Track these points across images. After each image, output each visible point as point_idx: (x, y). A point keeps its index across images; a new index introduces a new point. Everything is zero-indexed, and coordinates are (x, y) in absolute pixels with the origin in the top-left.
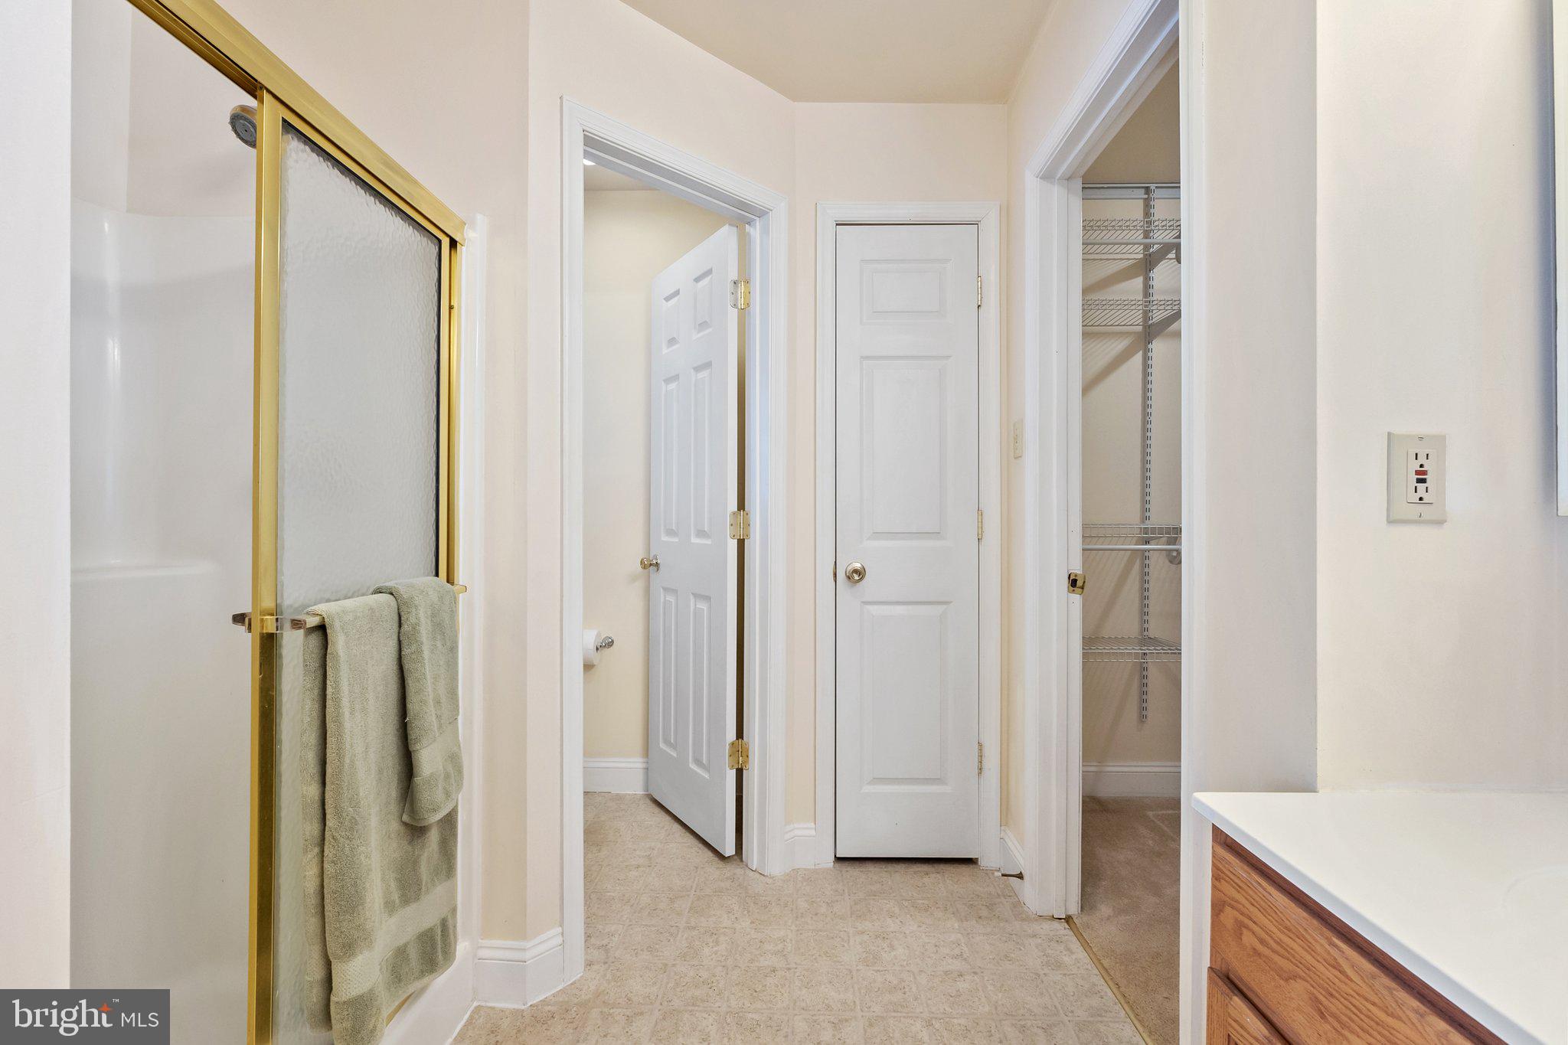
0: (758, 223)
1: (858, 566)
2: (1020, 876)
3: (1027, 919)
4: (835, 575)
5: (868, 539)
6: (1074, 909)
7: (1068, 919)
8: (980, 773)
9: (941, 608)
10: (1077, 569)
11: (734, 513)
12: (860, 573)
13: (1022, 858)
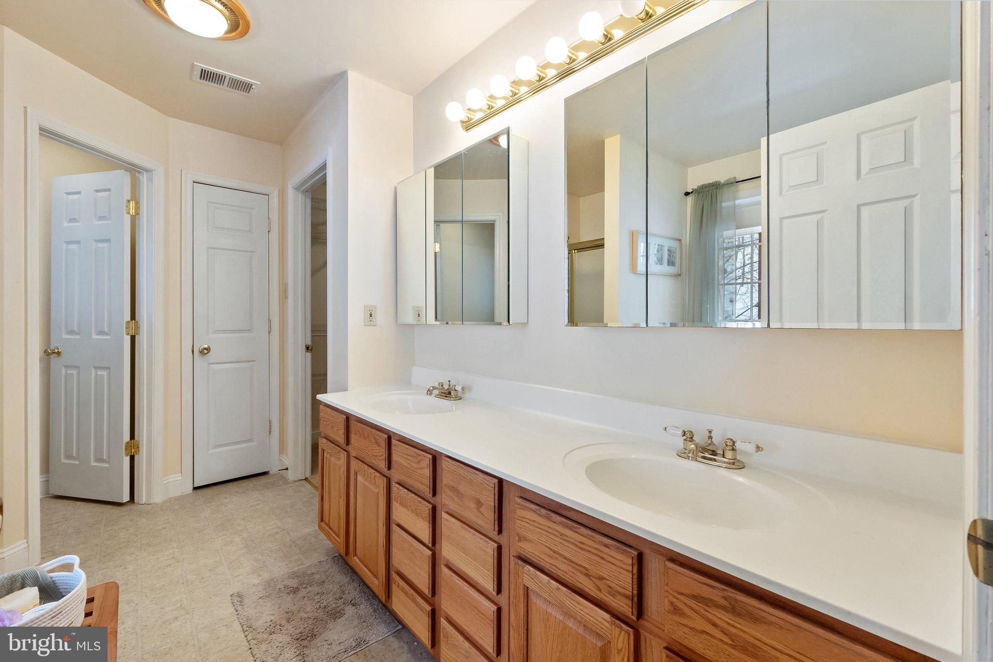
0: (145, 174)
1: (206, 346)
2: (287, 469)
3: (290, 483)
4: (193, 351)
5: (212, 333)
6: (308, 474)
7: (306, 479)
8: (270, 433)
9: (251, 364)
10: (309, 343)
11: (128, 322)
12: (208, 349)
13: (287, 462)
